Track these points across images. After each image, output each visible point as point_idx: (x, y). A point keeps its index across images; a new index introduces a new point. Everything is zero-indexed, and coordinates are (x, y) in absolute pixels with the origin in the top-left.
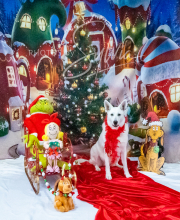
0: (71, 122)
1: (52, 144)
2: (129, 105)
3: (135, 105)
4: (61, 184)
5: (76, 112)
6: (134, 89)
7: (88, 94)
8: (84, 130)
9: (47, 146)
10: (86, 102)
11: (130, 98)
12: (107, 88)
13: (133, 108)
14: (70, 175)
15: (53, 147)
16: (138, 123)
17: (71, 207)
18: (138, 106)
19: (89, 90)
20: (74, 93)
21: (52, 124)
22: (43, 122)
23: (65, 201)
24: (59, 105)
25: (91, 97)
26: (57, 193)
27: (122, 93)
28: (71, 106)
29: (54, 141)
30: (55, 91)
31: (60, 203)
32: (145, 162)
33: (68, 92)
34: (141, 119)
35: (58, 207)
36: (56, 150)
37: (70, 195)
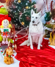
0: (17, 20)
1: (5, 30)
2: (46, 13)
3: (49, 12)
4: (7, 50)
5: (20, 15)
6: (49, 5)
7: (26, 6)
8: (23, 23)
9: (2, 31)
10: (25, 10)
11: (47, 9)
12: (36, 3)
13: (48, 14)
14: (13, 46)
15: (5, 32)
16: (50, 22)
17: (12, 62)
18: (51, 13)
19: (27, 4)
20: (19, 5)
21: (6, 20)
22: (1, 19)
23: (9, 59)
24: (11, 11)
25: (27, 7)
26: (5, 55)
27: (43, 6)
28: (17, 12)
29: (6, 29)
30: (10, 4)
31: (6, 60)
32: (52, 41)
33: (16, 4)
34: (52, 19)
35: (5, 62)
36: (7, 33)
37: (12, 56)
